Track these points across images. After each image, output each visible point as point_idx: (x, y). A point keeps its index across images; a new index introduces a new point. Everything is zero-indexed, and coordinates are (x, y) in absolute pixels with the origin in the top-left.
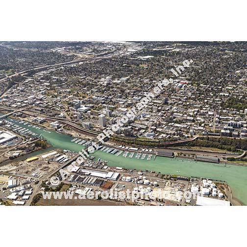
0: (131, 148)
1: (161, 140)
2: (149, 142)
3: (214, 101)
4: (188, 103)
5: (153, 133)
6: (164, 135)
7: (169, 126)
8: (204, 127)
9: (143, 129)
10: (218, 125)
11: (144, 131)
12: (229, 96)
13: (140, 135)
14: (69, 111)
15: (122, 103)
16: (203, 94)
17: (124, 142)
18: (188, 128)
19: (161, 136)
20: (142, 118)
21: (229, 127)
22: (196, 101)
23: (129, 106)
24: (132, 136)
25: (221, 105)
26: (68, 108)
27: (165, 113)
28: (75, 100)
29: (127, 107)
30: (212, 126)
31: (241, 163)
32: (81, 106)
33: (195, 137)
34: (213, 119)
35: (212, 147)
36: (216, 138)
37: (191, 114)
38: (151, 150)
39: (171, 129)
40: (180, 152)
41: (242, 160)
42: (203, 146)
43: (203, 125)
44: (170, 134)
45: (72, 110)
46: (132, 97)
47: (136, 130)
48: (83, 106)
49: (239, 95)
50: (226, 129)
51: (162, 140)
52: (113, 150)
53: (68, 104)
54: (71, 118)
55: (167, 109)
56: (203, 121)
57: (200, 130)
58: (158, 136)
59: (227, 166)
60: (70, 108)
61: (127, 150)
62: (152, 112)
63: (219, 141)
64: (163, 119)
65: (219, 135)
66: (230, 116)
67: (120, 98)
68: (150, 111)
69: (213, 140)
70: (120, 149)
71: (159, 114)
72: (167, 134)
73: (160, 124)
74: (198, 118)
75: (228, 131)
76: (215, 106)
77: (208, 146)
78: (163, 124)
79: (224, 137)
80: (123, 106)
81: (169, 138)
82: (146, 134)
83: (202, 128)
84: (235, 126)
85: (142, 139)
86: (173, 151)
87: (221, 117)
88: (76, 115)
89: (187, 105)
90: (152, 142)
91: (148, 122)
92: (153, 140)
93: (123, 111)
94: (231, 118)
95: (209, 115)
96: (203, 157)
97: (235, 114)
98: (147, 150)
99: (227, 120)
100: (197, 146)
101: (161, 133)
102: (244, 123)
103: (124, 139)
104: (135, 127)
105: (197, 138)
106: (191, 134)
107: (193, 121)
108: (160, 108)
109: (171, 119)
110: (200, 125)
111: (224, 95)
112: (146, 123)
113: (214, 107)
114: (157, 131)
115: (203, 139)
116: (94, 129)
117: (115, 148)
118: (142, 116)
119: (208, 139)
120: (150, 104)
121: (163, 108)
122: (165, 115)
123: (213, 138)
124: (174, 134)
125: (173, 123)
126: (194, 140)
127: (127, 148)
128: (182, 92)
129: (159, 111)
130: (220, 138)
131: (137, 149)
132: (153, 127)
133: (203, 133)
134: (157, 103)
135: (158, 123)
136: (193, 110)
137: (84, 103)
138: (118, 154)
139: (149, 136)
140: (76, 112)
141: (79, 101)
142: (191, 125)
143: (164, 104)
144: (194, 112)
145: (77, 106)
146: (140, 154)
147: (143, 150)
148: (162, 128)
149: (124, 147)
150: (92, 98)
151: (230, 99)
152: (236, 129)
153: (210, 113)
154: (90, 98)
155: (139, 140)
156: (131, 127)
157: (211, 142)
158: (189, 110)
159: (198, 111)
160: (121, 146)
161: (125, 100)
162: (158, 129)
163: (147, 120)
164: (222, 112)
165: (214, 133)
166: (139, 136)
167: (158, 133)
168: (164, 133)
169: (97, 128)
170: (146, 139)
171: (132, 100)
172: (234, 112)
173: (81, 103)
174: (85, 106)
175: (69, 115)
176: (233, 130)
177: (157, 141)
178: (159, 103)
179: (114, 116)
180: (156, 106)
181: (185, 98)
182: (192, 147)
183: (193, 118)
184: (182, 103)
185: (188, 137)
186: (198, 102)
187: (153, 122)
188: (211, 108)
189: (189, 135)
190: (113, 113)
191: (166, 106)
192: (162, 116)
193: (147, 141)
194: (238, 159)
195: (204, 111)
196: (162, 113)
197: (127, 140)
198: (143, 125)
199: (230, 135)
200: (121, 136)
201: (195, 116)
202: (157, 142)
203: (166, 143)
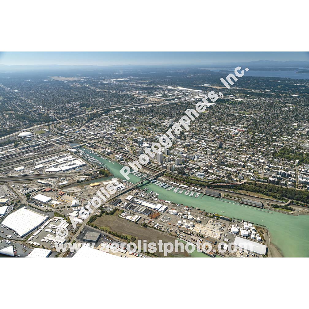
0: (182, 185)
1: (210, 181)
2: (199, 181)
3: (267, 149)
4: (241, 149)
5: (204, 173)
6: (214, 177)
7: (220, 168)
8: (253, 173)
9: (195, 169)
10: (267, 173)
11: (196, 170)
12: (282, 146)
13: (192, 174)
14: (133, 146)
15: (180, 143)
16: (257, 142)
17: (177, 179)
18: (237, 172)
19: (211, 177)
20: (196, 159)
21: (277, 176)
22: (249, 148)
23: (186, 147)
24: (184, 174)
25: (273, 154)
26: (133, 144)
27: (218, 156)
28: (139, 137)
29: (184, 147)
30: (261, 173)
31: (284, 211)
32: (144, 143)
33: (243, 181)
34: (263, 166)
35: (258, 192)
36: (263, 184)
37: (243, 159)
38: (199, 189)
39: (221, 171)
40: (226, 194)
41: (286, 209)
42: (250, 191)
43: (252, 171)
44: (220, 176)
45: (135, 146)
46: (190, 139)
47: (188, 169)
48: (146, 143)
49: (293, 146)
50: (274, 177)
51: (212, 181)
52: (165, 185)
53: (133, 140)
54: (134, 153)
55: (221, 153)
56: (253, 167)
57: (249, 175)
58: (208, 176)
59: (270, 212)
60: (134, 144)
61: (178, 186)
62: (206, 154)
63: (266, 188)
64: (215, 161)
65: (267, 182)
66: (280, 165)
67: (179, 139)
68: (204, 154)
69: (260, 186)
70: (172, 185)
71: (213, 157)
72: (217, 176)
73: (211, 166)
74: (249, 164)
75: (276, 180)
76: (267, 154)
77: (255, 191)
78: (214, 166)
79: (271, 184)
80: (181, 146)
81: (219, 179)
82: (197, 174)
83: (251, 174)
84: (283, 175)
85: (193, 178)
86: (220, 192)
87: (271, 165)
88: (138, 151)
89: (240, 151)
90: (202, 181)
91: (201, 163)
92: (203, 180)
93: (179, 151)
94: (281, 167)
95: (260, 162)
96: (248, 201)
97: (286, 163)
98: (196, 189)
99: (277, 168)
100: (244, 190)
101: (211, 174)
102: (293, 174)
103: (177, 176)
104: (189, 166)
105: (245, 183)
106: (240, 178)
107: (244, 166)
108: (214, 151)
109: (223, 162)
110: (250, 171)
111: (277, 145)
112: (199, 164)
113: (265, 156)
114: (208, 172)
115: (250, 184)
116: (152, 164)
117: (168, 183)
118: (196, 157)
119: (256, 184)
120: (206, 147)
121: (217, 152)
122: (218, 158)
123: (260, 184)
124: (224, 177)
125: (224, 167)
126: (242, 184)
127: (178, 184)
128: (237, 139)
129: (212, 154)
130: (267, 185)
131: (187, 186)
132: (204, 168)
133: (251, 178)
134: (212, 146)
135: (210, 164)
136: (245, 156)
137: (147, 140)
138: (169, 189)
139: (199, 175)
140: (138, 148)
141: (143, 138)
142: (241, 170)
143: (218, 148)
144: (245, 158)
145: (140, 143)
146: (189, 191)
147: (193, 188)
148: (213, 170)
149: (175, 183)
150: (155, 137)
151: (282, 150)
152: (285, 178)
153: (261, 161)
154: (152, 137)
155: (190, 178)
156: (184, 166)
157: (258, 188)
158: (242, 156)
159: (250, 158)
160: (173, 182)
161: (183, 141)
162: (209, 171)
163: (201, 161)
164: (273, 160)
165: (262, 180)
166: (190, 175)
167: (209, 174)
168: (214, 175)
169: (155, 163)
170: (197, 178)
171: (190, 141)
172: (285, 162)
173: (144, 140)
174: (147, 144)
175: (132, 150)
176: (281, 179)
177: (207, 181)
178: (214, 147)
179: (171, 154)
180: (211, 149)
181: (239, 144)
182: (239, 191)
183: (243, 163)
184: (236, 149)
185: (236, 181)
186: (251, 149)
187: (206, 163)
188: (263, 156)
189: (238, 179)
190: (171, 152)
191: (220, 150)
192: (215, 159)
193: (197, 181)
194: (282, 207)
195: (256, 158)
196: (215, 156)
197: (179, 177)
198: (196, 165)
199: (278, 183)
200: (175, 173)
201: (246, 162)
202: (206, 182)
203: (215, 184)
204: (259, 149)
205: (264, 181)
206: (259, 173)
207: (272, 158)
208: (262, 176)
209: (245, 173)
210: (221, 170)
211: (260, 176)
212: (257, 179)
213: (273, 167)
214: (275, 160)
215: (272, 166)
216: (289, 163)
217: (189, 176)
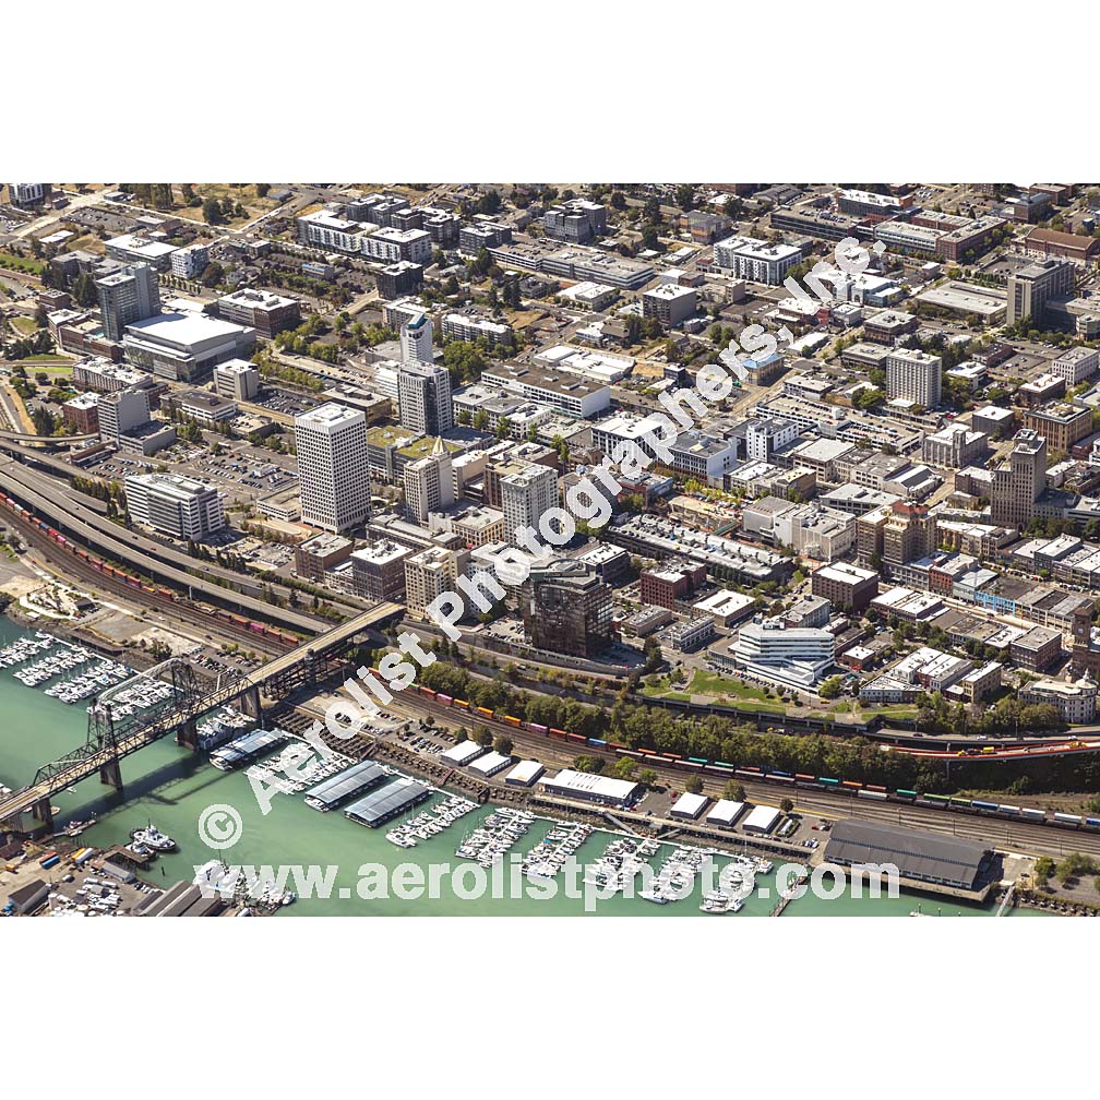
0: (567, 779)
1: (897, 712)
2: (762, 720)
5: (824, 633)
6: (936, 662)
7: (1026, 566)
9: (739, 580)
11: (740, 601)
13: (693, 645)
14: (43, 347)
15: (589, 290)
17: (516, 707)
19: (905, 666)
20: (754, 472)
23: (657, 334)
24: (604, 646)
27: (1008, 429)
28: (123, 242)
29: (634, 336)
38: (763, 815)
39: (1029, 598)
40: (1061, 852)
44: (1009, 656)
45: (71, 340)
46: (714, 238)
47: (656, 592)
48: (193, 306)
51: (912, 711)
53: (48, 279)
54: (44, 423)
55: (1046, 382)
58: (871, 664)
60: (56, 318)
61: (522, 793)
62: (875, 406)
64: (971, 486)
68: (857, 401)
70: (453, 777)
71: (945, 436)
72: (979, 653)
73: (922, 544)
78: (956, 544)
80: (594, 330)
81: (990, 691)
85: (702, 685)
86: (994, 839)
88: (92, 398)
90: (794, 725)
92: (814, 706)
93: (574, 383)
98: (725, 810)
101: (915, 631)
103: (514, 676)
104: (662, 555)
108: (967, 371)
109: (1052, 494)
114: (883, 617)
116: (244, 547)
117: (406, 762)
118: (757, 443)
120: (878, 318)
121: (1005, 374)
122: (1004, 448)
124: (1051, 661)
125: (1065, 542)
127: (525, 770)
129: (949, 399)
131: (620, 788)
132: (838, 573)
134: (950, 313)
135: (899, 525)
137: (207, 274)
138: (421, 825)
139: (770, 654)
140: (100, 365)
141: (158, 249)
143: (1024, 329)
145: (124, 302)
146: (650, 844)
147: (689, 803)
148: (942, 584)
149: (493, 760)
150: (300, 231)
154: (278, 226)
155: (670, 692)
156: (616, 550)
160: (469, 747)
161: (624, 268)
162: (890, 597)
163: (806, 492)
166: (668, 652)
167: (884, 640)
168: (945, 644)
169: (276, 539)
170: (744, 690)
171: (705, 266)
173: (180, 270)
174: (213, 312)
175: (28, 393)
177: (855, 717)
178: (977, 321)
179: (480, 429)
180: (936, 344)
187: (860, 508)
190: (475, 395)
191: (1044, 349)
192: (978, 455)
193: (744, 717)
196: (977, 423)
197: (550, 685)
198: (753, 537)
200: (494, 643)
202: (847, 731)
203: (941, 746)
210: (1021, 589)
217: (659, 664)
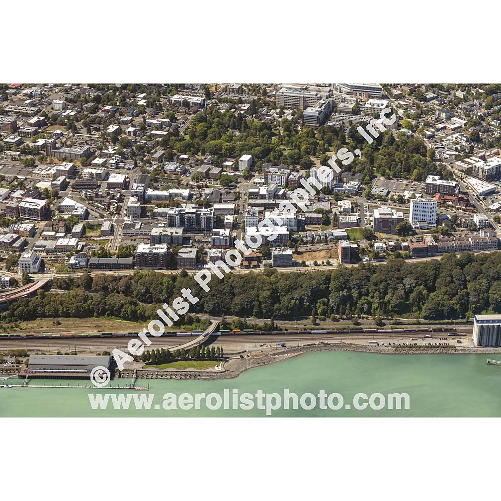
3: (144, 128)
4: (41, 142)
8: (82, 235)
10: (132, 226)
12: (202, 105)
16: (109, 100)
21: (170, 231)
30: (112, 230)
31: (191, 368)
33: (41, 280)
34: (121, 200)
35: (102, 313)
36: (116, 279)
37: (43, 185)
41: (200, 358)
42: (67, 315)
43: (78, 228)
50: (158, 240)
56: (80, 211)
57: (63, 249)
63: (127, 291)
65: (130, 267)
66: (187, 186)
69: (105, 289)
74: (67, 202)
75: (162, 249)
77: (84, 314)
79: (144, 272)
83: (73, 242)
84: (191, 224)
87: (150, 192)
94: (186, 192)
95: (112, 186)
99: (172, 201)
100: (44, 316)
102: (228, 212)
105: (47, 286)
106: (25, 267)
107: (46, 214)
110: (68, 230)
111: (186, 104)
115: (67, 285)
119: (88, 283)
123: (105, 278)
126: (34, 293)
130: (131, 278)
133: (73, 261)
136: (53, 171)
142: (33, 233)
144: (55, 177)
153: (117, 178)
158: (42, 170)
159: (73, 173)
165: (113, 260)
176: (185, 241)
185: (13, 283)
189: (19, 276)
199: (171, 260)
201: (53, 195)
204: (112, 128)
205: (122, 261)
206: (104, 233)
207: (160, 160)
208: (114, 244)
209: (50, 245)
211: (107, 247)
212: (95, 260)
213: (158, 198)
214: (170, 166)
215: (157, 193)
216: (216, 170)
